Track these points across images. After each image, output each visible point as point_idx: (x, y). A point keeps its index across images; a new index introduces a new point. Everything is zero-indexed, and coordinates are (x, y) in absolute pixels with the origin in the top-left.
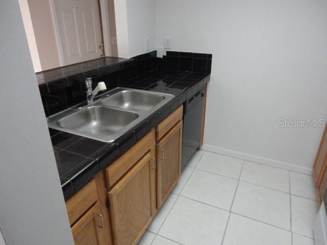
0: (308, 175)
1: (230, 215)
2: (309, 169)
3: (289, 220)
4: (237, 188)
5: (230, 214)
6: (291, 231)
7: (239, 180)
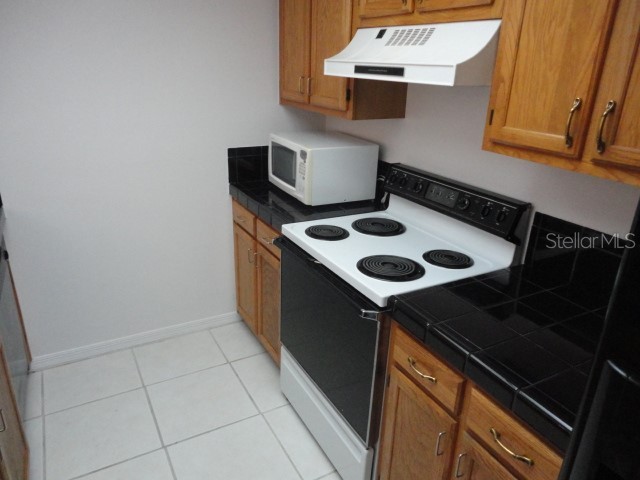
0: (234, 323)
1: (167, 453)
2: (232, 314)
3: (249, 400)
4: (150, 403)
5: (166, 451)
6: (260, 413)
7: (144, 387)
